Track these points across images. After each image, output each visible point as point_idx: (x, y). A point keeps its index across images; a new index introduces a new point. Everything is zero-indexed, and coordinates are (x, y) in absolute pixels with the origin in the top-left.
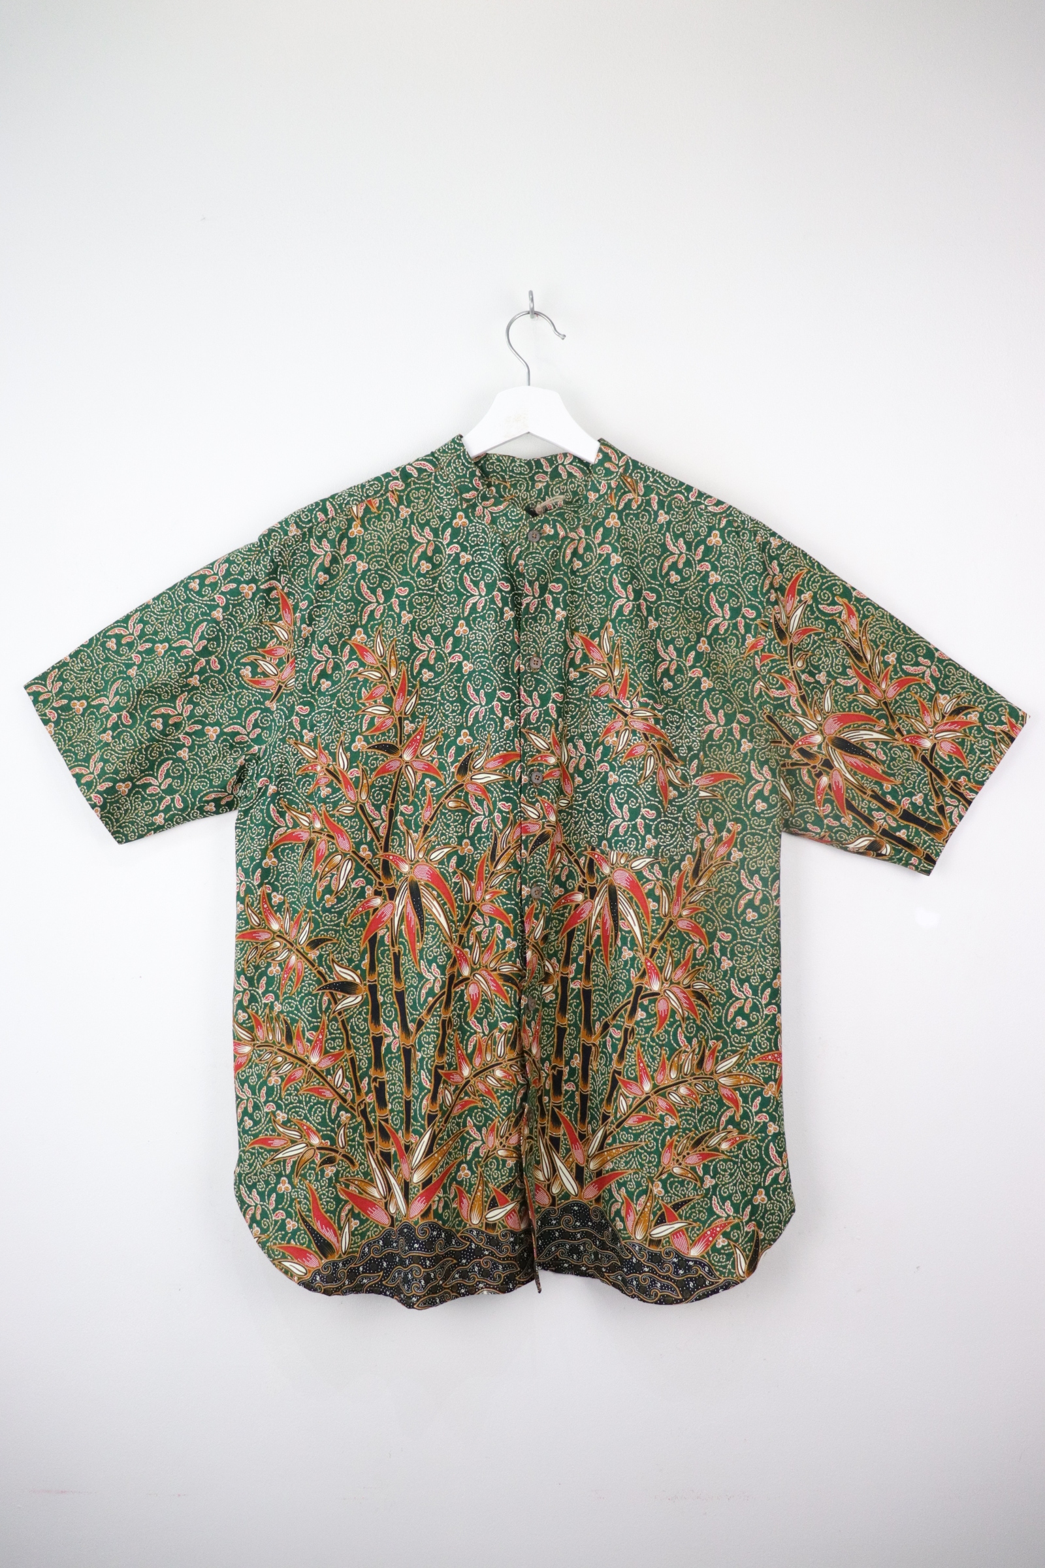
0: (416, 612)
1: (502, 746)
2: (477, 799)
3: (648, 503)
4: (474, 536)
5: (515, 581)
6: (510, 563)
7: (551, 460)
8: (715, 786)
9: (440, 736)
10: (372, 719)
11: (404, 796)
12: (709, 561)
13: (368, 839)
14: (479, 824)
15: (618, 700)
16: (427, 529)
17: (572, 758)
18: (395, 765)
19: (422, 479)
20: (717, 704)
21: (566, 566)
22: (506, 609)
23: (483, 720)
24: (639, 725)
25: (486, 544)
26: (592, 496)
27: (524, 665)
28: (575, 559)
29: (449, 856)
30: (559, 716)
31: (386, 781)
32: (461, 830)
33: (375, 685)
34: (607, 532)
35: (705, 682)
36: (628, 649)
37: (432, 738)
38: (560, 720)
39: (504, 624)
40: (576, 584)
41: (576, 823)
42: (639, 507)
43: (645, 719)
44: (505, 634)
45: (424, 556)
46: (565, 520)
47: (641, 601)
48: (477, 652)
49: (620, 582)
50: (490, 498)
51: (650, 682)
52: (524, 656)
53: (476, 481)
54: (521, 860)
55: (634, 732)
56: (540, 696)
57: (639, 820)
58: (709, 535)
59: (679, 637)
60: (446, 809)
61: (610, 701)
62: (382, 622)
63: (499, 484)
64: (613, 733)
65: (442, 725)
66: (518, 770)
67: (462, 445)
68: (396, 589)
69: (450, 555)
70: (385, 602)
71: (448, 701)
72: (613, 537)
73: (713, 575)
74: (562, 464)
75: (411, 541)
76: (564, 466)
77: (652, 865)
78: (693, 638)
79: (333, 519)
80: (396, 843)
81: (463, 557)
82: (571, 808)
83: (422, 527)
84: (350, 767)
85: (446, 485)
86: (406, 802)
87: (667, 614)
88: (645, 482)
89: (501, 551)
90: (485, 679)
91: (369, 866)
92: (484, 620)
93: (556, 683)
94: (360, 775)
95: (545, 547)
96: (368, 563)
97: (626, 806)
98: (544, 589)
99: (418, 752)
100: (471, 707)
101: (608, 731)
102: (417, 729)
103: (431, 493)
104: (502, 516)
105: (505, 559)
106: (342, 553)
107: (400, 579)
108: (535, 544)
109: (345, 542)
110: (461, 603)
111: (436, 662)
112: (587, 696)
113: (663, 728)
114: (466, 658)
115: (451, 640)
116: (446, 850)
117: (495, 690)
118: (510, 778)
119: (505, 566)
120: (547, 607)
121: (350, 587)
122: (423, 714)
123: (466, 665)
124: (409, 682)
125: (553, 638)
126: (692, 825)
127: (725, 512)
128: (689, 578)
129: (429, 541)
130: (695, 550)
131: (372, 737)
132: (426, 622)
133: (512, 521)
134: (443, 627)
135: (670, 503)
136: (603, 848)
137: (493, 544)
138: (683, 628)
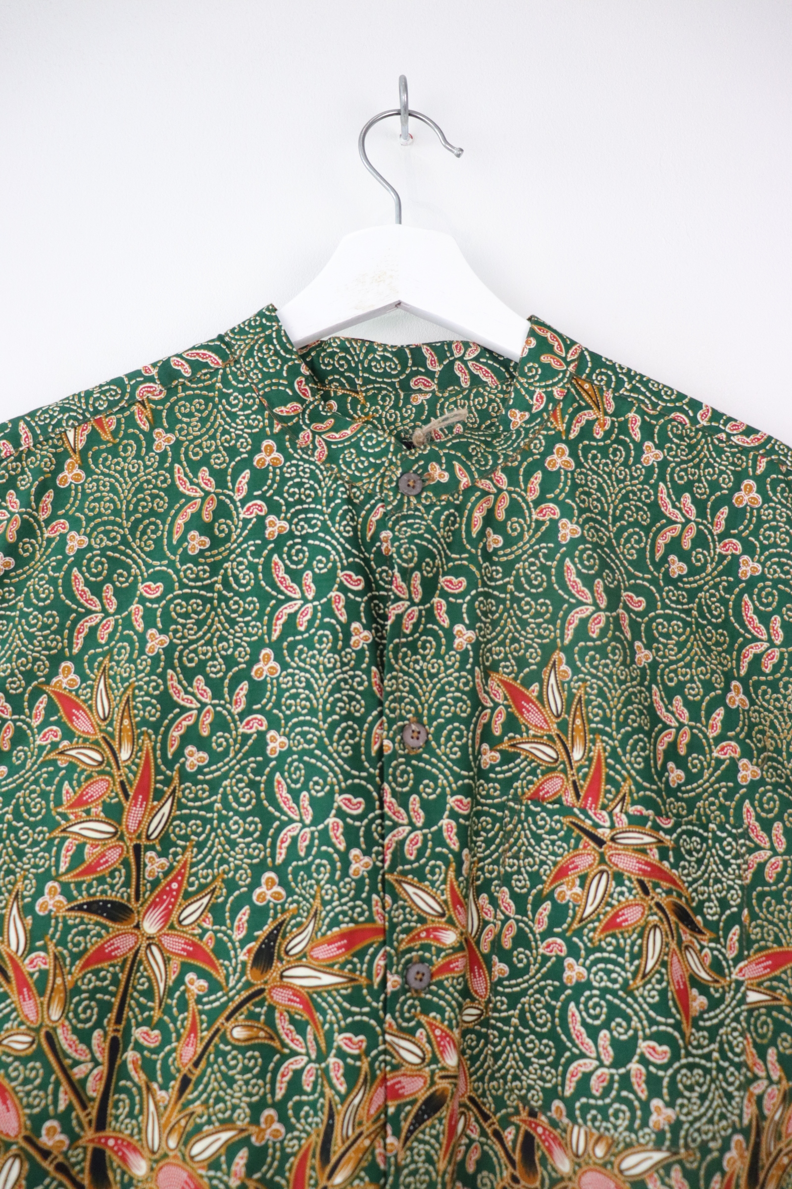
0: (176, 631)
1: (344, 913)
2: (292, 1021)
3: (624, 428)
4: (296, 485)
5: (373, 572)
6: (364, 537)
7: (441, 349)
8: (776, 978)
9: (218, 883)
10: (81, 848)
11: (143, 1008)
12: (737, 537)
13: (62, 1107)
14: (298, 1073)
15: (583, 811)
16: (204, 472)
17: (486, 923)
18: (124, 944)
19: (200, 380)
20: (770, 811)
21: (474, 542)
22: (355, 625)
23: (308, 854)
24: (628, 864)
25: (317, 500)
26: (518, 418)
27: (393, 740)
28: (489, 530)
29: (231, 1149)
30: (464, 844)
31: (104, 979)
32: (259, 1088)
33: (89, 777)
34: (550, 480)
35: (746, 768)
36: (600, 706)
37: (202, 887)
38: (466, 851)
39: (350, 656)
40: (491, 579)
41: (496, 1056)
42: (608, 435)
43: (642, 850)
44: (353, 677)
45: (195, 523)
46: (469, 457)
47: (620, 611)
48: (296, 714)
49: (579, 574)
50: (327, 418)
51: (645, 774)
52: (391, 722)
53: (301, 386)
54: (386, 1159)
55: (618, 878)
56: (424, 805)
57: (634, 1066)
58: (737, 488)
59: (692, 681)
60: (227, 1043)
61: (566, 811)
62: (110, 651)
63: (345, 396)
64: (573, 876)
65: (223, 861)
66: (380, 962)
67: (276, 320)
68: (141, 587)
69: (246, 521)
70: (118, 611)
71: (236, 812)
72: (562, 489)
73: (746, 563)
74: (461, 359)
75: (173, 493)
76: (465, 363)
77: (667, 1168)
78: (719, 682)
79: (30, 453)
80: (123, 1111)
81: (273, 524)
82: (485, 1023)
83: (195, 467)
84: (31, 948)
85: (242, 392)
86: (147, 1022)
87: (667, 636)
88: (616, 390)
89: (346, 512)
90: (312, 771)
91: (61, 1168)
92: (311, 647)
93: (457, 777)
94: (49, 967)
95: (433, 505)
96: (89, 536)
97: (604, 1033)
98: (430, 587)
99: (174, 918)
100: (284, 825)
101: (562, 873)
102: (171, 868)
103: (215, 406)
104: (349, 447)
105: (355, 529)
106: (42, 517)
107: (148, 566)
108: (414, 501)
109: (49, 497)
110: (266, 615)
111: (213, 733)
112: (517, 799)
113: (675, 866)
114: (274, 723)
115: (244, 688)
116: (225, 1136)
117: (331, 793)
118: (363, 981)
119: (353, 541)
120: (436, 622)
121: (53, 581)
122: (186, 838)
123: (274, 739)
124: (158, 772)
125: (450, 684)
126: (738, 1066)
127: (762, 446)
128: (703, 568)
129: (207, 493)
130: (713, 515)
131: (78, 885)
132: (195, 651)
133: (367, 455)
134: (230, 661)
135: (663, 428)
136: (553, 1114)
137: (330, 500)
138: (700, 663)
